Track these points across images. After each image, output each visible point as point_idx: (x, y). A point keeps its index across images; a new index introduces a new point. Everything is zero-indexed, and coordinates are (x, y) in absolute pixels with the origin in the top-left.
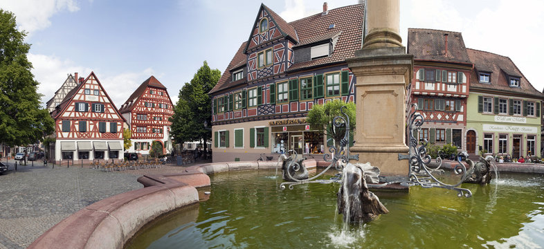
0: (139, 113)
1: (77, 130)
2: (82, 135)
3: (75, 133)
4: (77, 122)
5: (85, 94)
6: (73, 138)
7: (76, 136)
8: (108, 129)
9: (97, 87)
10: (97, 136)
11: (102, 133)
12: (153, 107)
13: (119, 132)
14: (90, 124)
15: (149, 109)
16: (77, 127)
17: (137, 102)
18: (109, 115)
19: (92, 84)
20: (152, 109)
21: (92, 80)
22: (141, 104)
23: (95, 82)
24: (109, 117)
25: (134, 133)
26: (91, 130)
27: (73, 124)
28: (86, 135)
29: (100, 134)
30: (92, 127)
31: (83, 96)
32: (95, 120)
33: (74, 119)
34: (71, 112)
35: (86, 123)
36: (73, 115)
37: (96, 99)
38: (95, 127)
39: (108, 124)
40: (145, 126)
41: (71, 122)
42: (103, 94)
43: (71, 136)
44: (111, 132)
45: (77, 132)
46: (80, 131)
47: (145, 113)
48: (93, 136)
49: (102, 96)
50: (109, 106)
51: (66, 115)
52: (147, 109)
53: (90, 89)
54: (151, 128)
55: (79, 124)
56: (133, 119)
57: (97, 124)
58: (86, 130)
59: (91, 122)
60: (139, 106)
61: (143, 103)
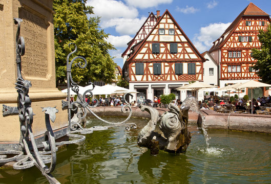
0: (231, 50)
1: (152, 72)
2: (157, 78)
3: (149, 76)
4: (151, 64)
5: (159, 35)
6: (147, 81)
7: (150, 79)
8: (185, 71)
9: (172, 26)
10: (173, 78)
11: (179, 75)
12: (250, 40)
13: (199, 73)
14: (165, 66)
15: (245, 44)
16: (151, 69)
17: (229, 37)
18: (186, 55)
19: (167, 23)
20: (248, 44)
21: (167, 18)
22: (234, 39)
23: (170, 21)
24: (187, 57)
25: (224, 73)
26: (166, 72)
27: (147, 67)
28: (161, 78)
29: (177, 76)
30: (167, 69)
31: (157, 37)
32: (170, 62)
33: (148, 62)
34: (145, 54)
35: (161, 65)
36: (146, 57)
37: (171, 39)
38: (171, 69)
39: (185, 65)
40: (239, 64)
41: (145, 64)
42: (179, 32)
43: (145, 79)
44: (189, 74)
45: (151, 74)
46: (155, 74)
47: (239, 50)
48: (169, 79)
49: (178, 35)
50: (186, 45)
51: (139, 57)
52: (241, 44)
53: (164, 29)
54: (247, 66)
55: (154, 66)
56: (223, 57)
57: (173, 66)
58: (161, 72)
59: (166, 64)
60: (231, 42)
61: (237, 38)
